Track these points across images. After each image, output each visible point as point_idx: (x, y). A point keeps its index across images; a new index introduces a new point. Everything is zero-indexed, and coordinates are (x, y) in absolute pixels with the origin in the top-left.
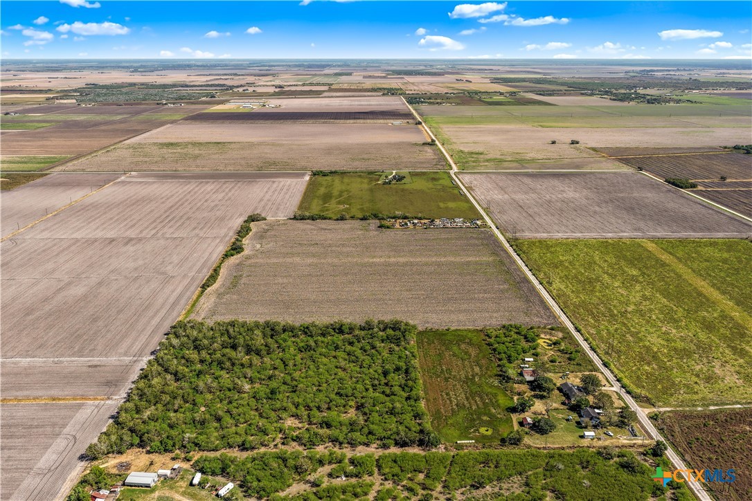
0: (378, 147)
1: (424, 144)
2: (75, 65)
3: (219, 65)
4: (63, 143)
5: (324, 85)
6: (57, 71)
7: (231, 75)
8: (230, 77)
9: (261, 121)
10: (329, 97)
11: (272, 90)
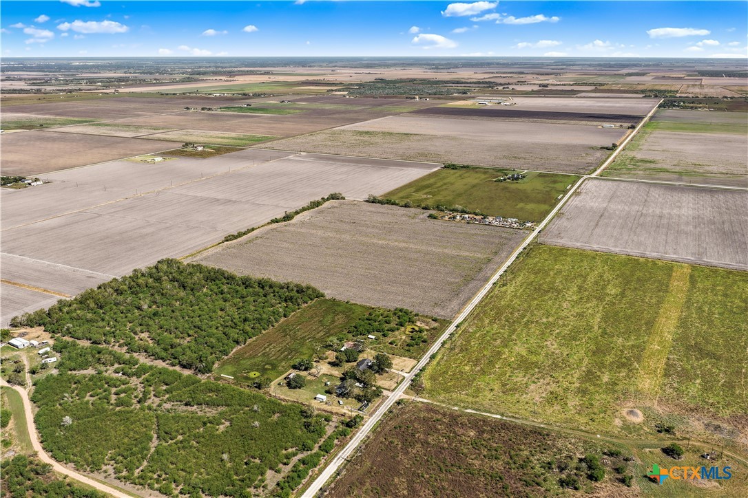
0: (545, 147)
1: (601, 148)
2: (393, 62)
3: (515, 64)
4: (292, 127)
5: (590, 84)
6: (371, 67)
7: (511, 73)
8: (508, 75)
9: (474, 118)
10: (584, 97)
11: (536, 88)
